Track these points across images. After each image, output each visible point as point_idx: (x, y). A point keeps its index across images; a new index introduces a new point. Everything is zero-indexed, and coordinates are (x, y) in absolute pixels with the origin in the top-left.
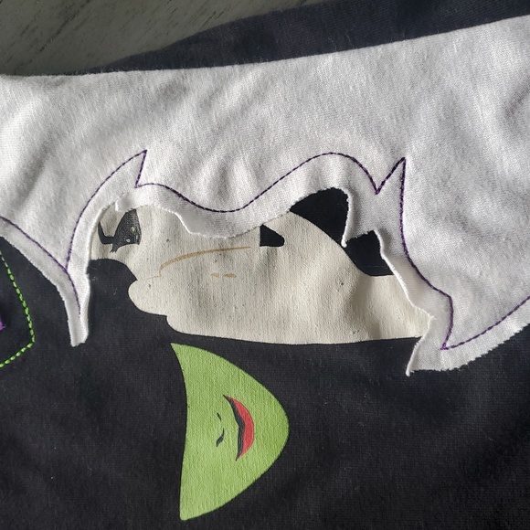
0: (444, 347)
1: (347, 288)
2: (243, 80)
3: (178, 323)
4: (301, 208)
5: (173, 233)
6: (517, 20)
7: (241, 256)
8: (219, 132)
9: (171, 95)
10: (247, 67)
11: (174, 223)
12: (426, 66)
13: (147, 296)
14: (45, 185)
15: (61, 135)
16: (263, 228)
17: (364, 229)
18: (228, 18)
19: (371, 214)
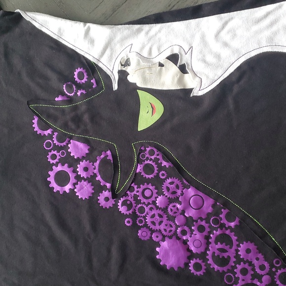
0: (199, 90)
1: (178, 76)
2: (156, 27)
3: (139, 85)
4: (169, 58)
5: (139, 63)
6: (218, 15)
7: (154, 69)
8: (150, 39)
9: (139, 31)
10: (157, 24)
11: (139, 61)
12: (198, 25)
13: (131, 79)
14: (108, 52)
15: (113, 40)
16: (159, 63)
17: (183, 63)
18: (152, 13)
19: (184, 59)
